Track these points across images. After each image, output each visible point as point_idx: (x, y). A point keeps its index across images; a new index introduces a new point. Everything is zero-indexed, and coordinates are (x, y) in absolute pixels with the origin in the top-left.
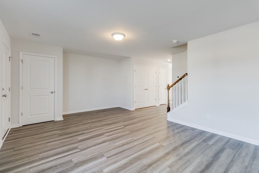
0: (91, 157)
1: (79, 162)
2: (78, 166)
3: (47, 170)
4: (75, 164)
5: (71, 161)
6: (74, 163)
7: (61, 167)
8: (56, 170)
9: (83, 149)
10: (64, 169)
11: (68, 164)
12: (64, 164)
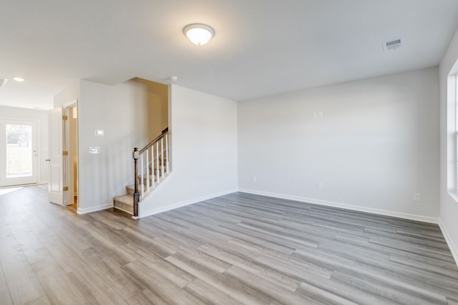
0: (305, 263)
1: (326, 269)
2: (332, 266)
3: (372, 292)
4: (333, 271)
5: (333, 278)
6: (331, 272)
7: (351, 281)
8: (361, 282)
9: (296, 281)
10: (350, 276)
11: (339, 277)
12: (344, 282)
